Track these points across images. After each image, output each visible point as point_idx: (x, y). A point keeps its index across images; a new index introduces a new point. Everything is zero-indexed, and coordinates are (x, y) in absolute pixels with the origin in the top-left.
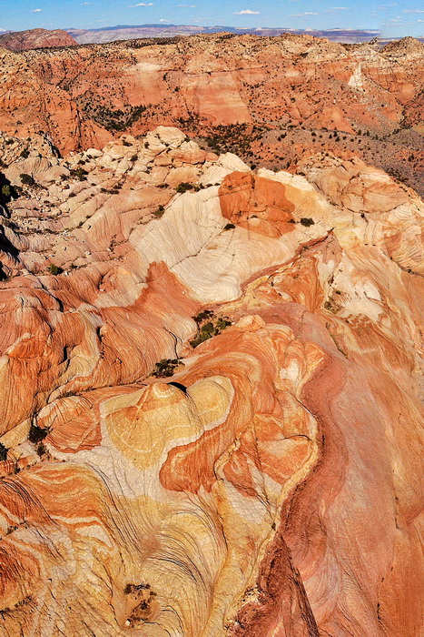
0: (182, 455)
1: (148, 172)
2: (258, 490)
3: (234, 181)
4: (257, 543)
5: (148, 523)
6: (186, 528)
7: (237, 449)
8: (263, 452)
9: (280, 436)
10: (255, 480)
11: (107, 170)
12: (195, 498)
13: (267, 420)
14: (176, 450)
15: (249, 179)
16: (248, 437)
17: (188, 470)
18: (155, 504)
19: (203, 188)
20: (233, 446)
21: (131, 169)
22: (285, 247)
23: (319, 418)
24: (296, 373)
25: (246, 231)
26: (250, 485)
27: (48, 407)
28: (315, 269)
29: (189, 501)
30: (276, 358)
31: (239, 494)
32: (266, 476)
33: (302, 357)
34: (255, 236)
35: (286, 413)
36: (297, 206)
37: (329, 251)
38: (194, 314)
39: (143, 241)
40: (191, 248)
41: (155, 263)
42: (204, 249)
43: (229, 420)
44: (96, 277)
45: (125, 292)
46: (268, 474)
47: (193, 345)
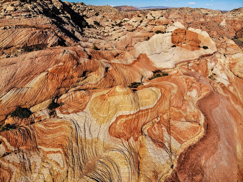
0: (124, 120)
1: (146, 27)
2: (166, 144)
3: (178, 31)
4: (160, 176)
5: (95, 154)
6: (116, 160)
7: (157, 121)
8: (173, 126)
10: (165, 139)
11: (131, 25)
12: (126, 143)
13: (177, 111)
14: (121, 116)
15: (184, 31)
16: (165, 116)
17: (125, 128)
18: (102, 143)
19: (166, 32)
20: (156, 119)
21: (139, 25)
22: (196, 54)
23: (205, 115)
24: (196, 95)
25: (180, 48)
26: (161, 141)
27: (66, 94)
28: (206, 64)
29: (122, 144)
30: (186, 87)
31: (154, 145)
32: (172, 138)
33: (199, 89)
34: (183, 49)
35: (188, 110)
36: (202, 41)
37: (213, 59)
38: (153, 71)
39: (139, 47)
40: (158, 51)
41: (142, 54)
42: (163, 52)
43: (155, 107)
44: (115, 54)
45: (127, 60)
46: (174, 137)
47: (150, 79)
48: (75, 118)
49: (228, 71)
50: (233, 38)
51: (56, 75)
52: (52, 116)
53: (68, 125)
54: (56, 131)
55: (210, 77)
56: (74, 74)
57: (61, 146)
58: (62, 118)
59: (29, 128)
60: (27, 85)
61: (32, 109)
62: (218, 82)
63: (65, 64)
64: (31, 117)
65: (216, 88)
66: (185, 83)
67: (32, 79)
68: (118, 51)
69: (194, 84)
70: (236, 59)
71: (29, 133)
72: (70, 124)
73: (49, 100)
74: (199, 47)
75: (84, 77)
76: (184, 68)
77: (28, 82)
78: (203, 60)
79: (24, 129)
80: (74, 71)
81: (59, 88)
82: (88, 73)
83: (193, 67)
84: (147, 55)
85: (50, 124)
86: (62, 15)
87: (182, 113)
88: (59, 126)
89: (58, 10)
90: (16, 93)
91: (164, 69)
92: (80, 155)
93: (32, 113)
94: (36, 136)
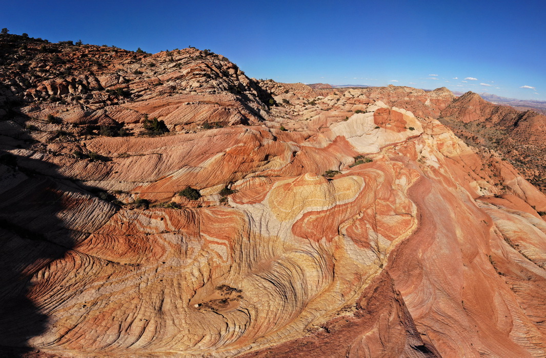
0: (313, 217)
1: (343, 105)
2: (373, 244)
3: (381, 111)
5: (271, 253)
6: (299, 263)
7: (360, 217)
8: (380, 221)
9: (392, 213)
10: (371, 238)
12: (316, 245)
13: (384, 203)
14: (310, 213)
15: (388, 111)
16: (370, 211)
17: (315, 227)
18: (282, 243)
19: (367, 112)
20: (358, 216)
21: (336, 104)
22: (402, 136)
23: (418, 205)
24: (405, 182)
25: (384, 129)
26: (365, 240)
27: (243, 180)
28: (414, 146)
29: (310, 245)
30: (394, 174)
31: (356, 246)
32: (380, 235)
33: (408, 175)
34: (388, 131)
35: (398, 201)
36: (408, 122)
37: (420, 141)
38: (354, 156)
39: (336, 128)
40: (359, 134)
41: (339, 136)
42: (365, 135)
43: (357, 200)
44: (306, 135)
45: (320, 143)
46: (381, 234)
47: (350, 167)
48: (249, 209)
49: (437, 152)
50: (439, 117)
51: (234, 157)
52: (222, 203)
53: (240, 216)
54: (224, 221)
55: (419, 161)
56: (255, 157)
57: (228, 238)
58: (233, 207)
59: (195, 212)
60: (201, 165)
61: (201, 192)
62: (427, 165)
63: (246, 145)
64: (199, 200)
65: (427, 172)
66: (392, 170)
67: (208, 158)
68: (310, 133)
69: (402, 171)
70: (443, 140)
71: (193, 217)
72: (242, 216)
73: (222, 185)
74: (406, 128)
75: (265, 162)
76: (391, 152)
77: (203, 161)
78: (410, 143)
79: (189, 211)
80: (254, 154)
81: (236, 172)
82: (271, 156)
83: (400, 151)
84: (346, 137)
85: (219, 211)
86: (248, 92)
87: (391, 205)
88: (229, 216)
89: (245, 87)
90: (188, 171)
91: (368, 154)
92: (251, 252)
93: (201, 196)
94: (201, 222)
